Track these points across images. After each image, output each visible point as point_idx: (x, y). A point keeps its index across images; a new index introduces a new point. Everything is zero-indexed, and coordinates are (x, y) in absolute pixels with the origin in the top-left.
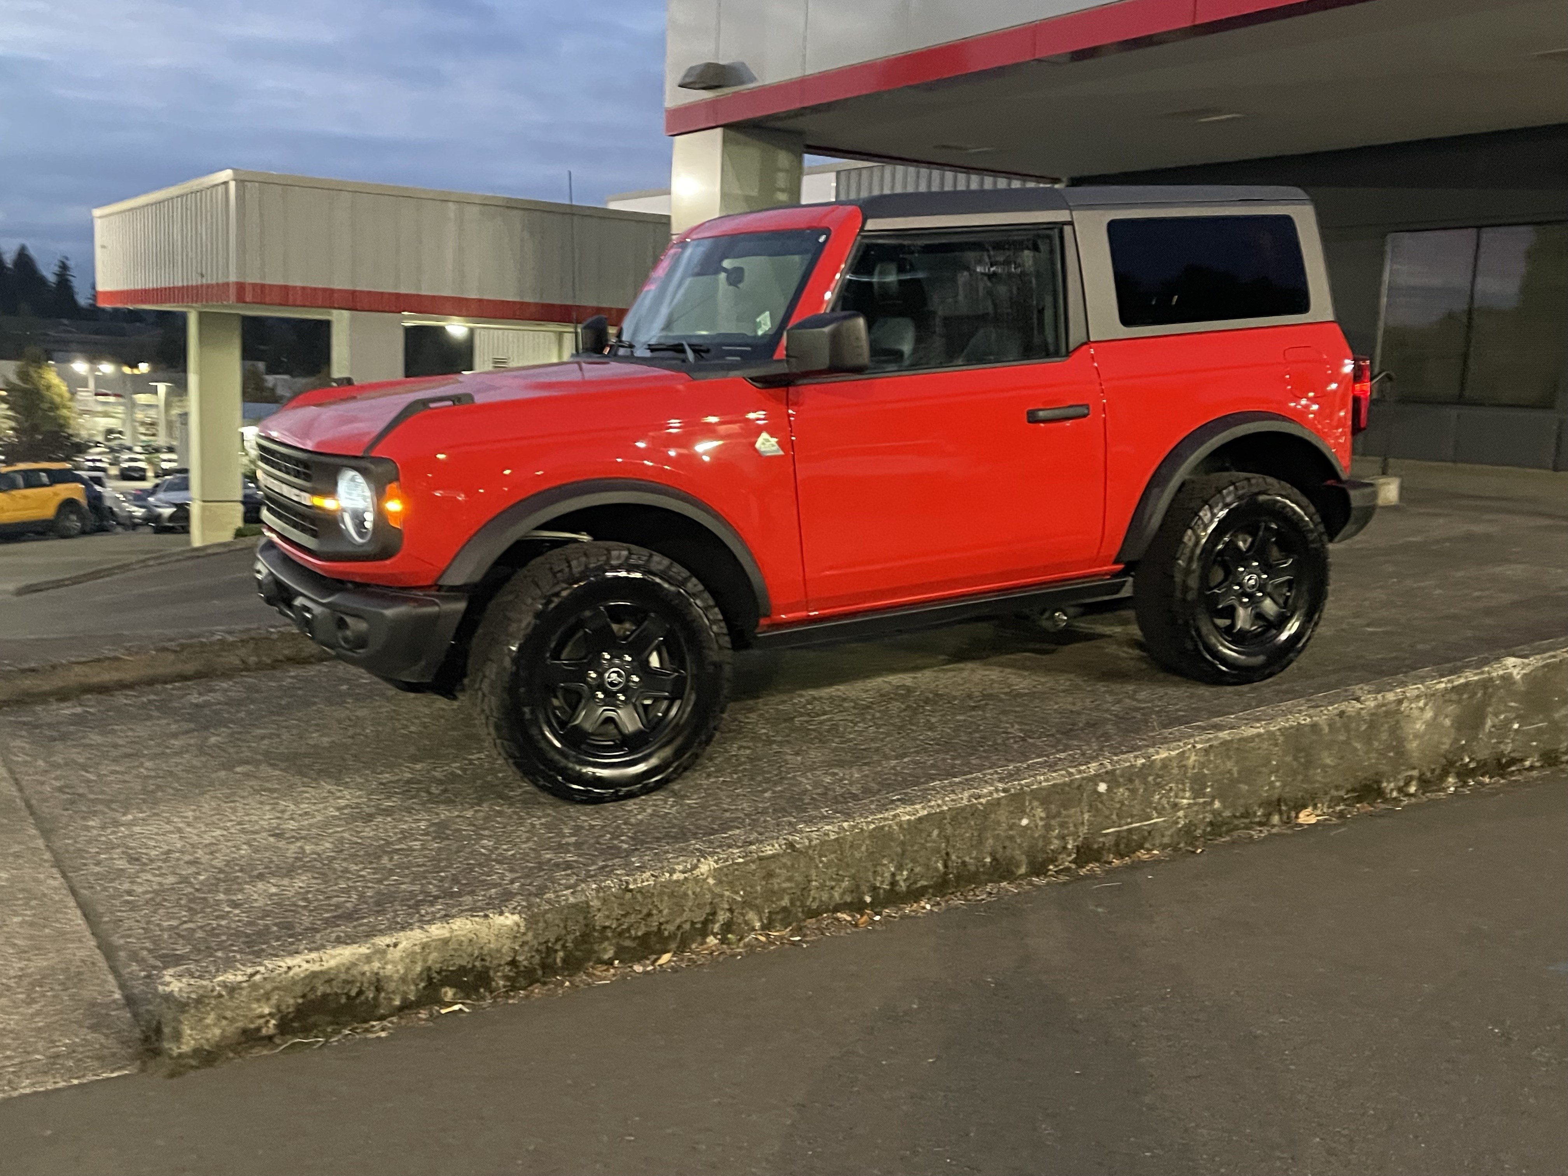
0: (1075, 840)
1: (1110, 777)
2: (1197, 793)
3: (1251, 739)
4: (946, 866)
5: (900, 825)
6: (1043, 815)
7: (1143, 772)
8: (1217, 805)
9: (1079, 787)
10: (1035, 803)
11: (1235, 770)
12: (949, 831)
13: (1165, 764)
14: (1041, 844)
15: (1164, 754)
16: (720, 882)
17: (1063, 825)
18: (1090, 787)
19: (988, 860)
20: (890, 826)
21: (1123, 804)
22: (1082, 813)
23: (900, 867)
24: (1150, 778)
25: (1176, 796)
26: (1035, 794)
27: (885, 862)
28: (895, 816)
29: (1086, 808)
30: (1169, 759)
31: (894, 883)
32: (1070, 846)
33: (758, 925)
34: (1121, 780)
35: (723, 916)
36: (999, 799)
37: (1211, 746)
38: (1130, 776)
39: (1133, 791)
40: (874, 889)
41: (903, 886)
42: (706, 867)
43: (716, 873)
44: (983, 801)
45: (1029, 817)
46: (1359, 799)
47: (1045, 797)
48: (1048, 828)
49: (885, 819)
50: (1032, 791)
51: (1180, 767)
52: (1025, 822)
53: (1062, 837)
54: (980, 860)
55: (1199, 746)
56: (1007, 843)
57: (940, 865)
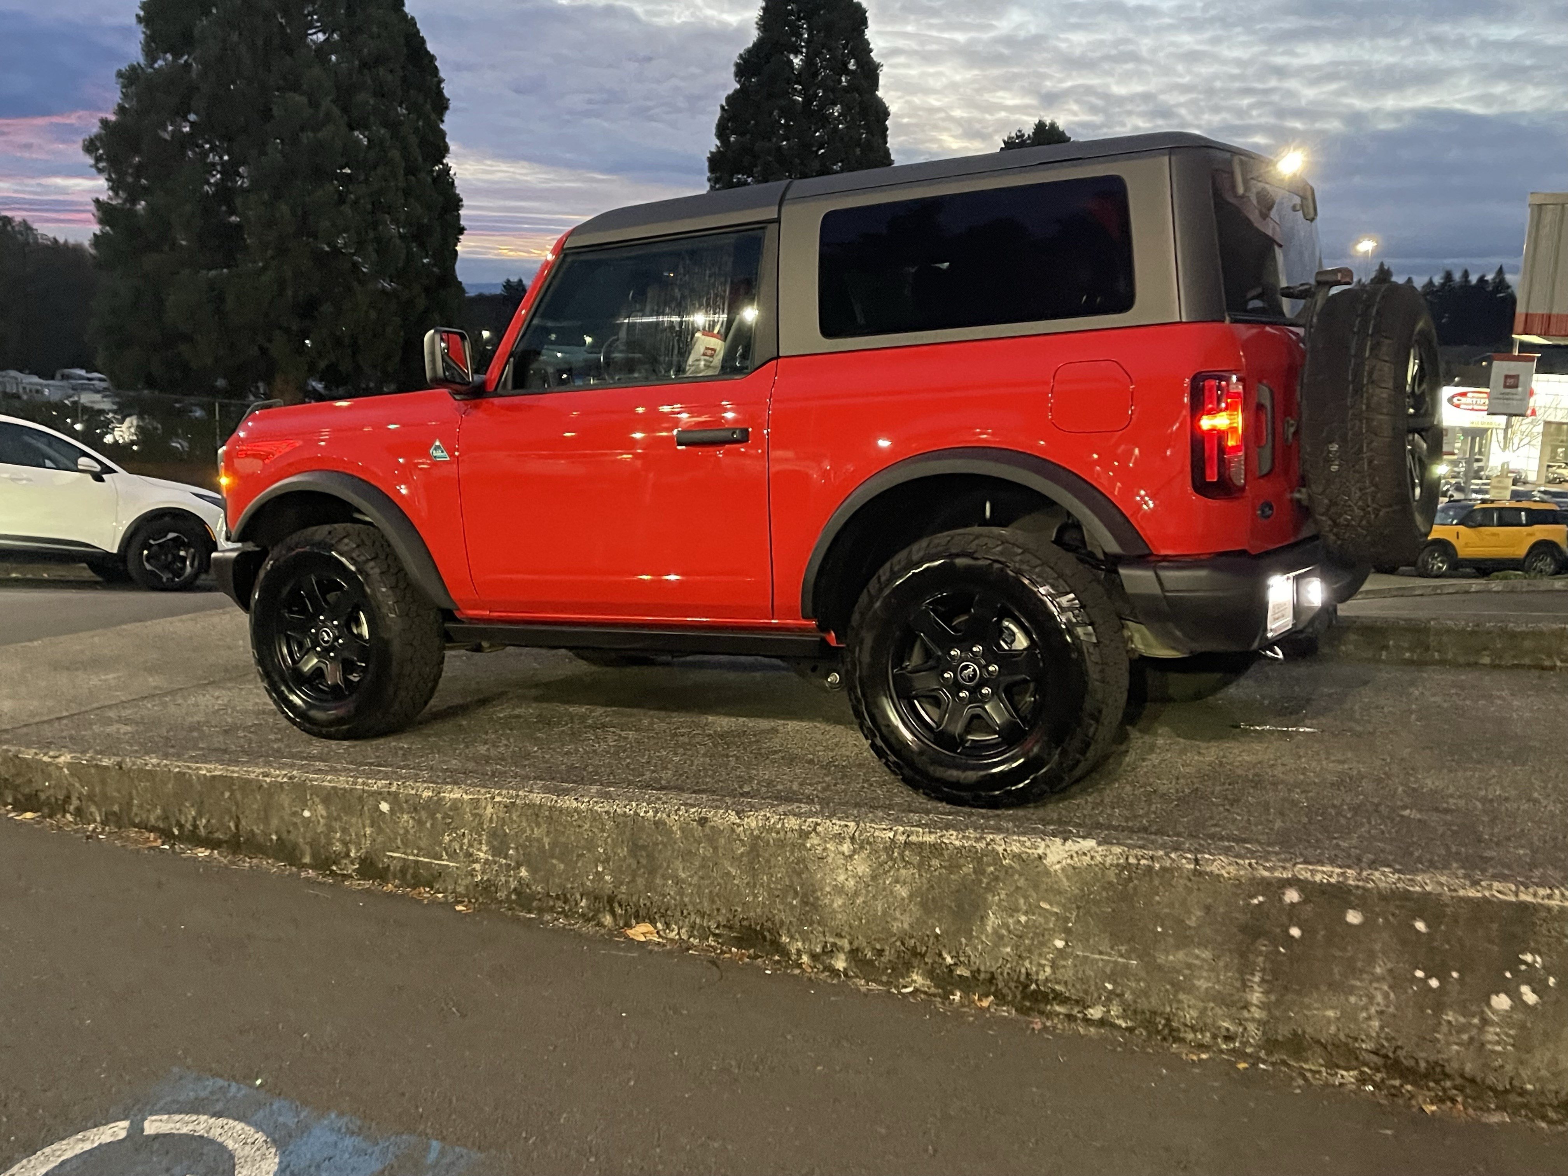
0: (358, 851)
1: (393, 798)
2: (498, 850)
3: (569, 812)
4: (237, 827)
5: (198, 778)
6: (324, 813)
7: (434, 806)
8: (524, 873)
9: (360, 798)
10: (317, 800)
11: (546, 840)
12: (239, 796)
13: (456, 805)
14: (323, 841)
15: (456, 795)
16: (72, 774)
17: (344, 830)
18: (371, 801)
19: (274, 837)
20: (190, 775)
21: (407, 831)
22: (364, 827)
23: (200, 814)
24: (439, 816)
25: (471, 845)
26: (317, 790)
27: (187, 804)
28: (197, 768)
29: (368, 822)
30: (461, 800)
31: (195, 826)
32: (352, 855)
33: (98, 819)
34: (405, 806)
35: (75, 802)
36: (282, 783)
37: (513, 804)
38: (416, 806)
39: (420, 823)
40: (181, 827)
41: (202, 832)
42: (65, 758)
43: (69, 765)
44: (268, 780)
45: (310, 810)
46: (740, 942)
47: (329, 797)
48: (331, 829)
49: (189, 768)
50: (312, 786)
51: (475, 815)
52: (307, 814)
53: (345, 844)
54: (267, 835)
55: (498, 799)
56: (291, 828)
57: (232, 825)
